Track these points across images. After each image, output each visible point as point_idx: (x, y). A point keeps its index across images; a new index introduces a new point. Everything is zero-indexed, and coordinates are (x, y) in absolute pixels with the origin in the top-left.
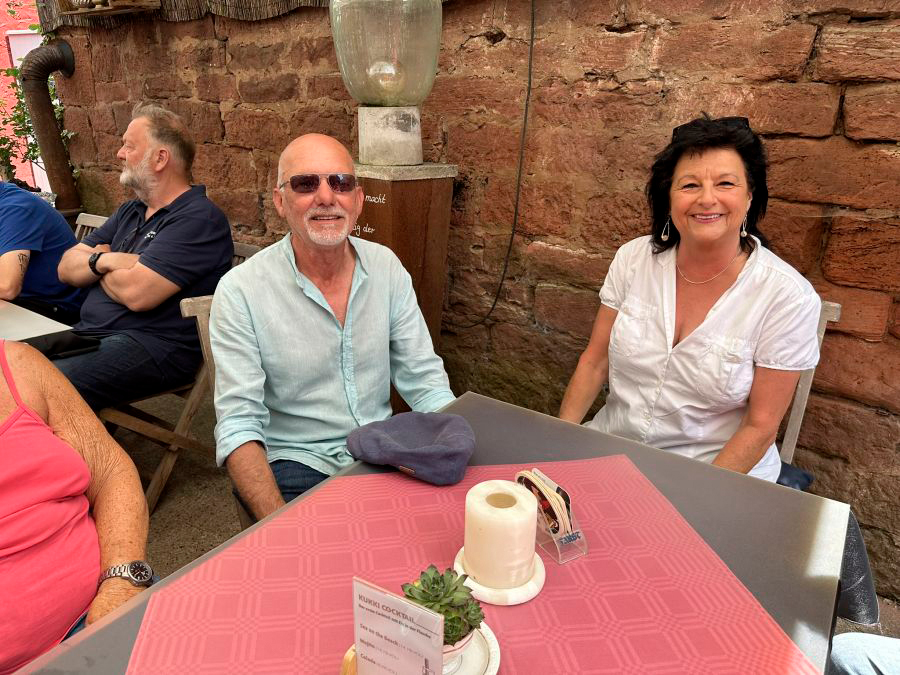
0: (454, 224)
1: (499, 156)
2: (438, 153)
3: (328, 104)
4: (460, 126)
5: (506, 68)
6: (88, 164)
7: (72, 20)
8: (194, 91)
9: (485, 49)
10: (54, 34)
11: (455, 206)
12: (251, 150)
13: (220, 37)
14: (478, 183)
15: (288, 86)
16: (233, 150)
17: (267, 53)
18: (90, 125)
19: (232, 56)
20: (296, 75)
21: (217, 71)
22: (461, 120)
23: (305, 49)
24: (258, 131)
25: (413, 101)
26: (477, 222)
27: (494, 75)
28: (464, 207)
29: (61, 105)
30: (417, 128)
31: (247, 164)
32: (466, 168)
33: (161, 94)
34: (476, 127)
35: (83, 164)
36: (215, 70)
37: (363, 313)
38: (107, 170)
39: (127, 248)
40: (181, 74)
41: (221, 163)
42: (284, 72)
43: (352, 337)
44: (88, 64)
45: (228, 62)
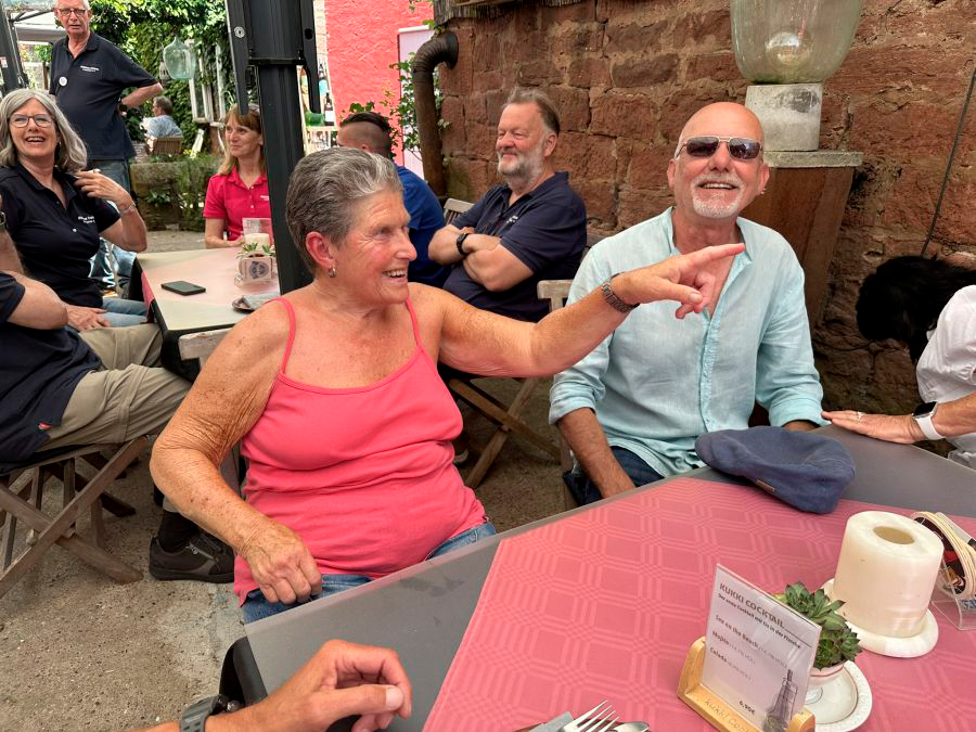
0: (846, 224)
1: (921, 142)
2: (838, 139)
3: (708, 85)
4: (872, 106)
5: (950, 34)
6: (457, 153)
7: (462, 12)
8: (566, 77)
9: (923, 11)
10: (444, 27)
11: (852, 202)
12: (615, 137)
13: (600, 18)
14: (886, 175)
15: (665, 68)
16: (596, 138)
17: (648, 33)
18: (464, 114)
19: (610, 39)
20: (677, 55)
21: (592, 55)
22: (875, 99)
23: (691, 26)
24: (625, 117)
25: (817, 78)
26: (877, 224)
27: (930, 43)
28: (862, 204)
29: (441, 95)
30: (817, 108)
31: (609, 152)
32: (872, 157)
33: (533, 82)
34: (895, 108)
35: (453, 154)
36: (590, 54)
37: (737, 304)
38: (473, 159)
39: (490, 231)
40: (555, 60)
41: (582, 152)
42: (663, 52)
43: (719, 329)
44: (470, 54)
45: (605, 44)
